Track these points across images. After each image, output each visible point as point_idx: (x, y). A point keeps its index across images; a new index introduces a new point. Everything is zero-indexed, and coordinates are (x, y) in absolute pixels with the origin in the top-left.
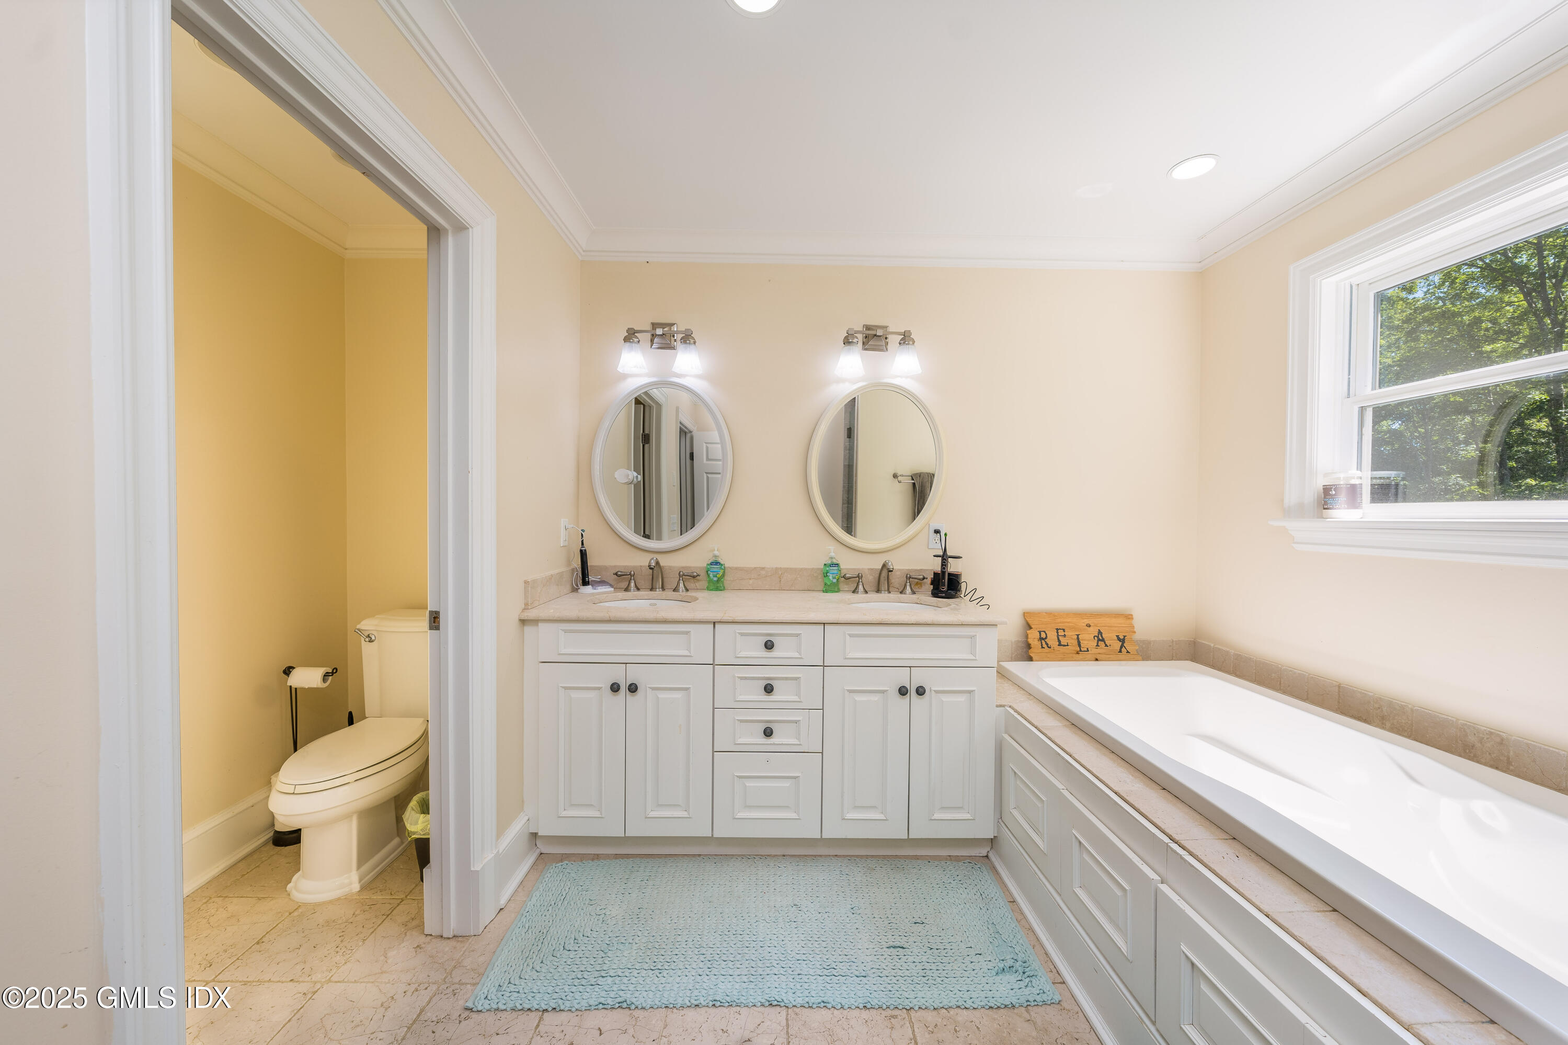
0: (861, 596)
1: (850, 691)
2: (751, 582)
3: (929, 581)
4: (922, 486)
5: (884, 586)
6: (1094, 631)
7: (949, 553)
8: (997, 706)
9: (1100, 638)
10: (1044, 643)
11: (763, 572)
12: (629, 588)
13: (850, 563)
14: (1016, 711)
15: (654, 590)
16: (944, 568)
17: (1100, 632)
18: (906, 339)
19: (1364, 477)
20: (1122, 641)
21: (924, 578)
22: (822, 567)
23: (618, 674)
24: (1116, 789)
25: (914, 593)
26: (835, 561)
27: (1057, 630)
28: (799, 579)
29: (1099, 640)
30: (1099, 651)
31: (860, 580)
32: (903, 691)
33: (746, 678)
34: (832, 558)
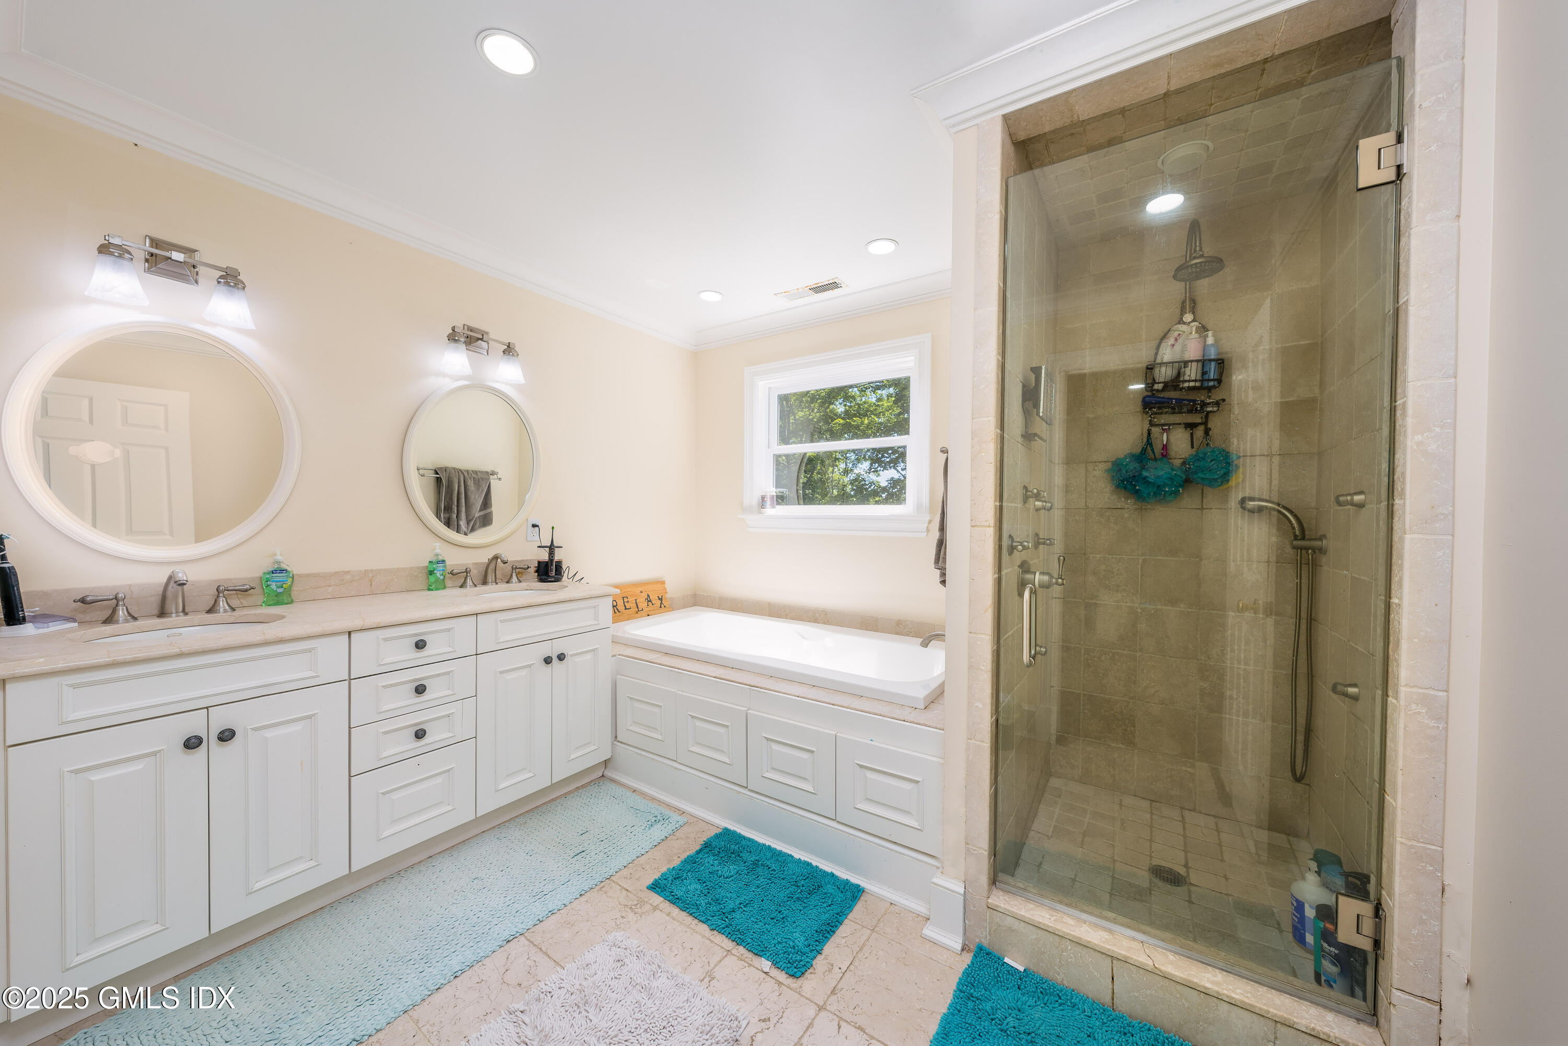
0: (469, 590)
1: (501, 672)
2: (330, 589)
3: (532, 570)
4: (448, 481)
5: (490, 578)
6: (644, 595)
7: (555, 544)
8: (613, 656)
9: (649, 600)
10: (616, 609)
11: (348, 577)
12: (115, 618)
13: (456, 559)
14: (626, 656)
15: (167, 615)
16: (552, 557)
17: (648, 596)
18: (509, 350)
19: (772, 491)
20: (661, 599)
21: (528, 567)
22: (427, 564)
23: (194, 725)
24: (714, 675)
25: (520, 581)
26: (440, 558)
27: (623, 598)
28: (396, 580)
29: (648, 601)
30: (648, 609)
31: (469, 575)
32: (548, 661)
33: (391, 686)
34: (437, 555)
